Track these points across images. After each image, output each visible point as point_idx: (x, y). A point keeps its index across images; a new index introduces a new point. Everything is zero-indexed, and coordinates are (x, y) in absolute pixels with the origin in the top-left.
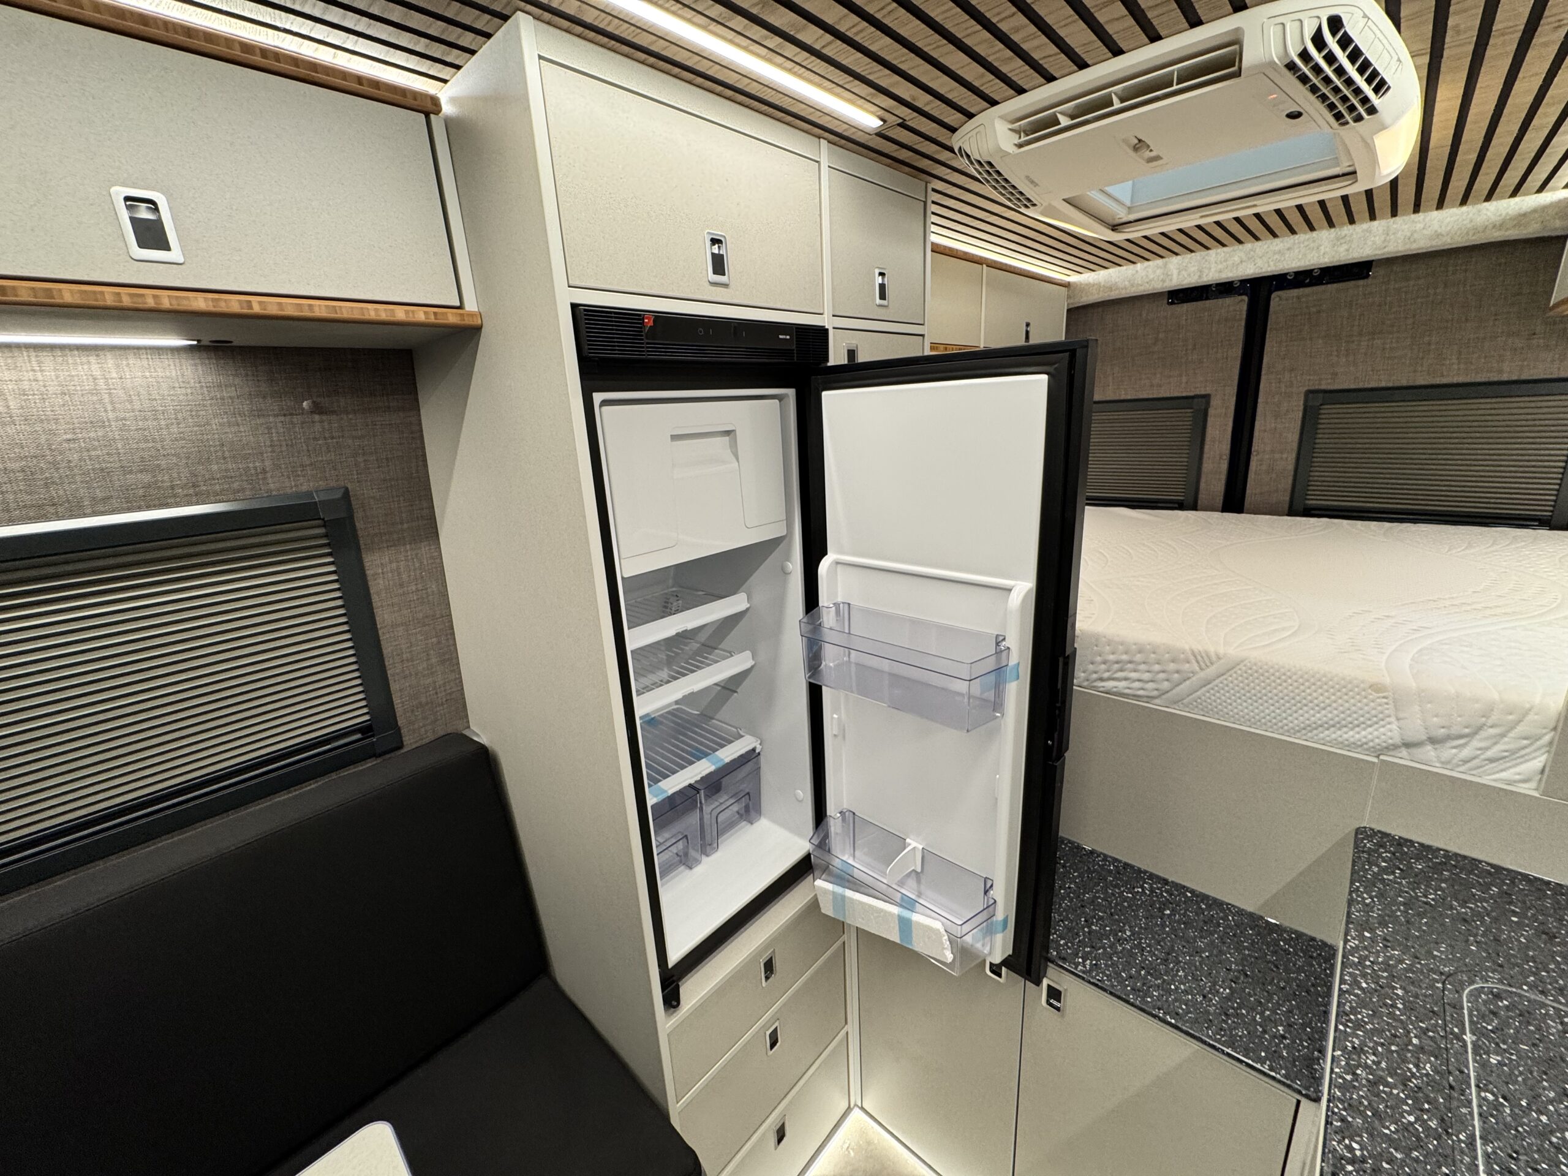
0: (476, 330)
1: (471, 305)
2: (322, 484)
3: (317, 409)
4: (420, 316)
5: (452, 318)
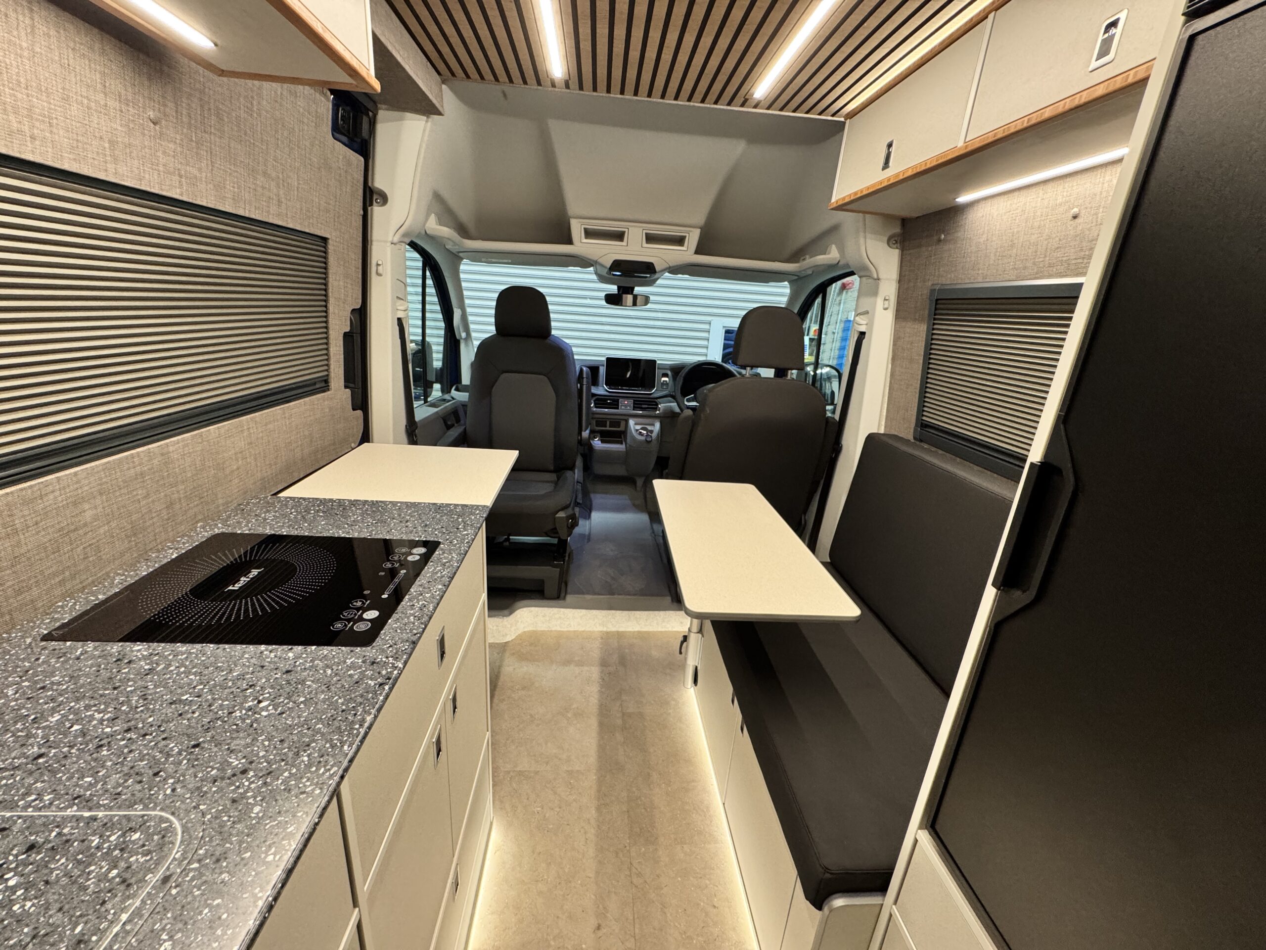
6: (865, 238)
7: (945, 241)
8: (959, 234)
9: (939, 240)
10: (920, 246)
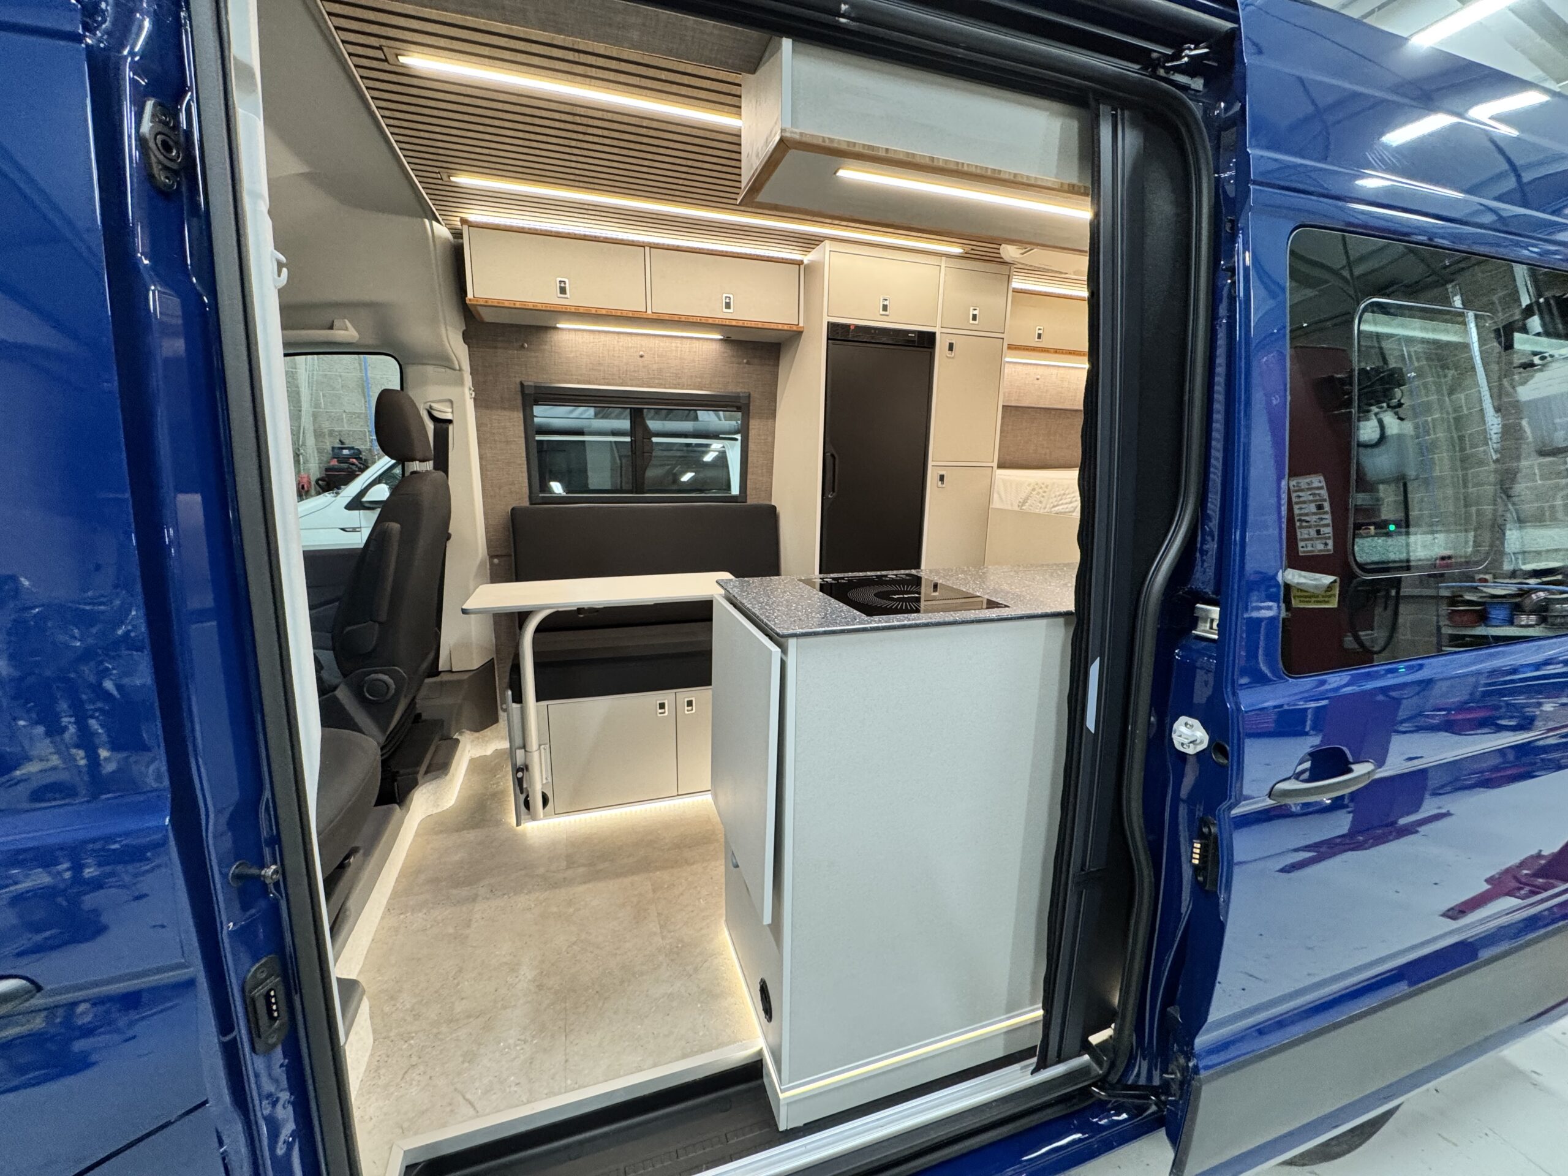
0: (801, 332)
1: (801, 324)
2: (743, 390)
3: (748, 363)
4: (786, 327)
5: (795, 328)
6: (447, 330)
7: (528, 349)
8: (546, 347)
9: (522, 347)
10: (496, 348)
